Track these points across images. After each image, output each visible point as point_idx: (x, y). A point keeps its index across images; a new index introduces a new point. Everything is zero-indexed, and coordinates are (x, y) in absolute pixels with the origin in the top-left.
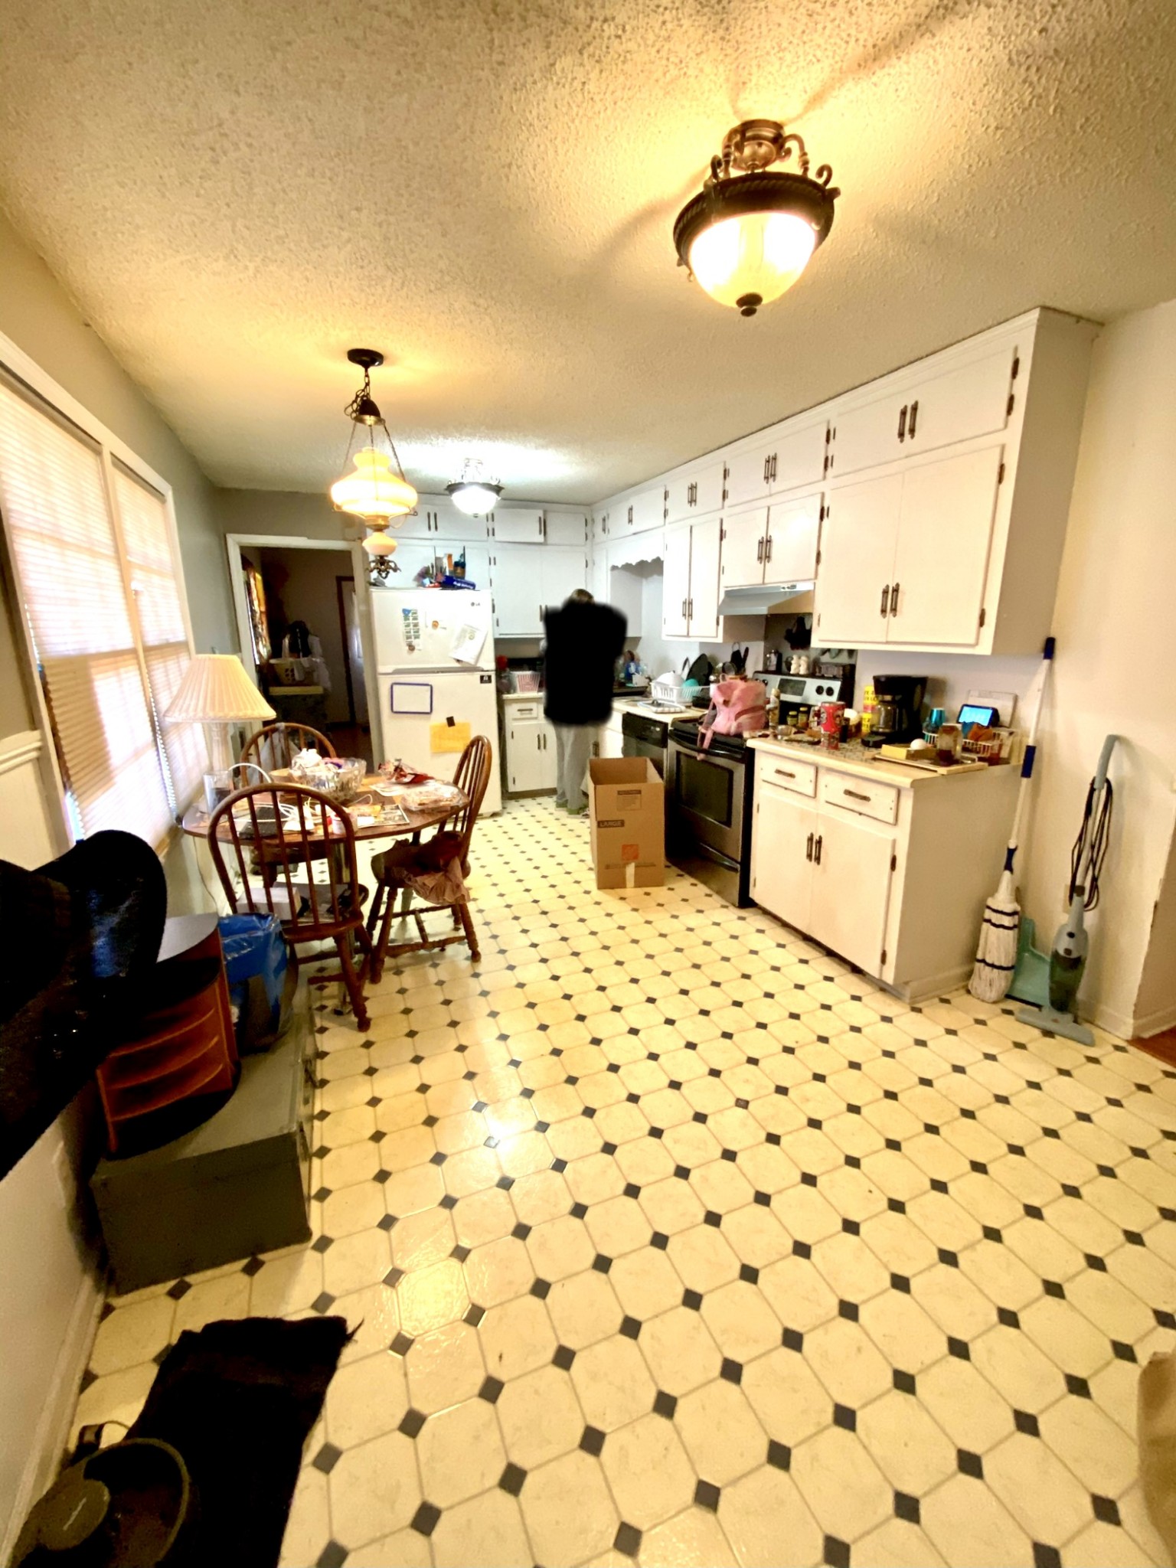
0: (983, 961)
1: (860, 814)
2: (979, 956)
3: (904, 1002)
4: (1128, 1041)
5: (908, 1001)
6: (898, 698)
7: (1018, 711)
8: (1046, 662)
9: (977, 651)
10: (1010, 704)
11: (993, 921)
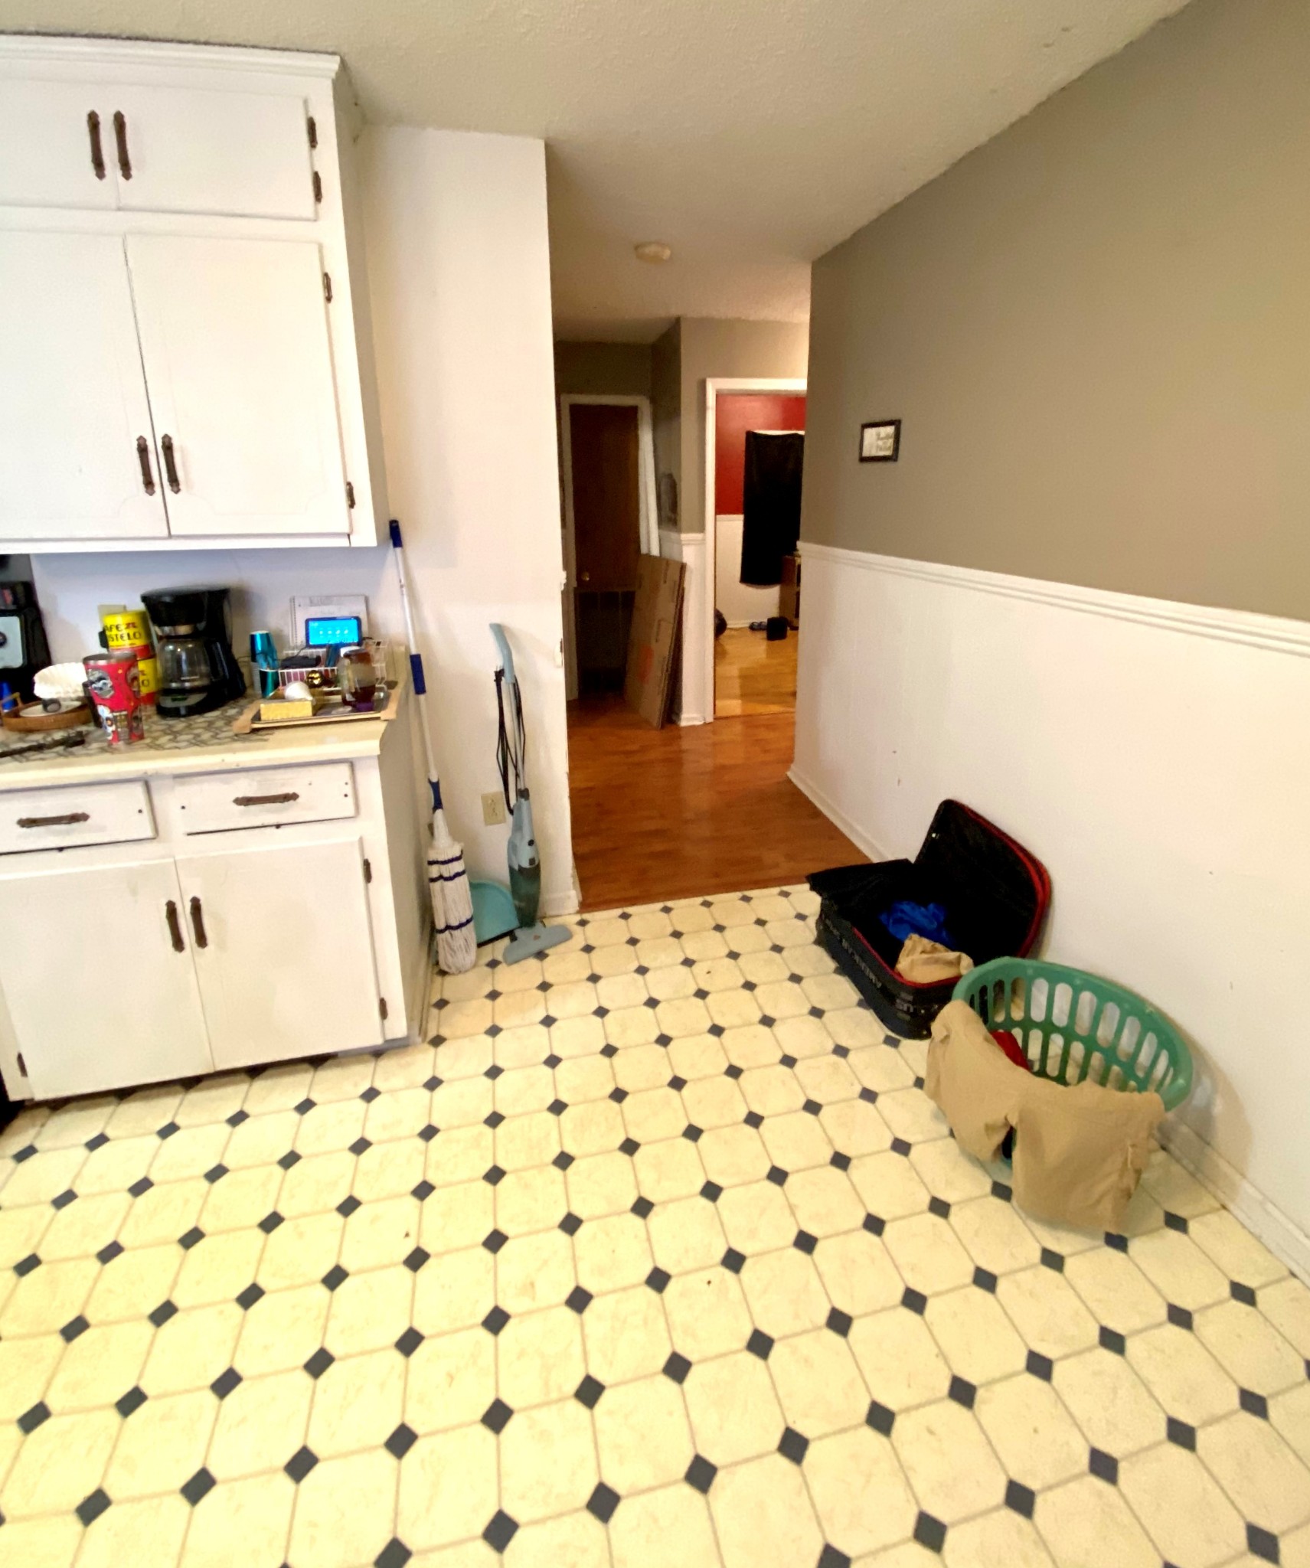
0: (448, 927)
1: (278, 826)
2: (440, 924)
3: (415, 1044)
4: (580, 912)
5: (419, 1040)
6: (202, 626)
7: (371, 615)
8: (398, 550)
9: (356, 542)
10: (363, 607)
11: (446, 875)
